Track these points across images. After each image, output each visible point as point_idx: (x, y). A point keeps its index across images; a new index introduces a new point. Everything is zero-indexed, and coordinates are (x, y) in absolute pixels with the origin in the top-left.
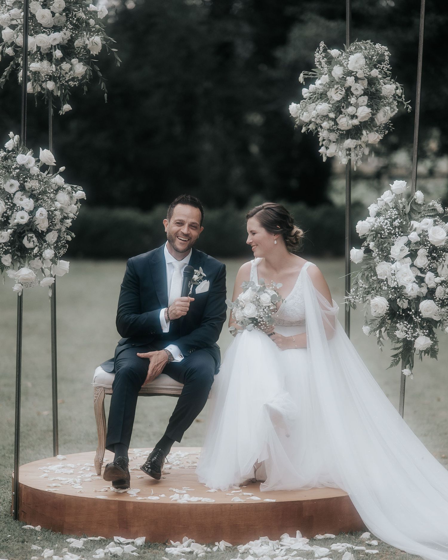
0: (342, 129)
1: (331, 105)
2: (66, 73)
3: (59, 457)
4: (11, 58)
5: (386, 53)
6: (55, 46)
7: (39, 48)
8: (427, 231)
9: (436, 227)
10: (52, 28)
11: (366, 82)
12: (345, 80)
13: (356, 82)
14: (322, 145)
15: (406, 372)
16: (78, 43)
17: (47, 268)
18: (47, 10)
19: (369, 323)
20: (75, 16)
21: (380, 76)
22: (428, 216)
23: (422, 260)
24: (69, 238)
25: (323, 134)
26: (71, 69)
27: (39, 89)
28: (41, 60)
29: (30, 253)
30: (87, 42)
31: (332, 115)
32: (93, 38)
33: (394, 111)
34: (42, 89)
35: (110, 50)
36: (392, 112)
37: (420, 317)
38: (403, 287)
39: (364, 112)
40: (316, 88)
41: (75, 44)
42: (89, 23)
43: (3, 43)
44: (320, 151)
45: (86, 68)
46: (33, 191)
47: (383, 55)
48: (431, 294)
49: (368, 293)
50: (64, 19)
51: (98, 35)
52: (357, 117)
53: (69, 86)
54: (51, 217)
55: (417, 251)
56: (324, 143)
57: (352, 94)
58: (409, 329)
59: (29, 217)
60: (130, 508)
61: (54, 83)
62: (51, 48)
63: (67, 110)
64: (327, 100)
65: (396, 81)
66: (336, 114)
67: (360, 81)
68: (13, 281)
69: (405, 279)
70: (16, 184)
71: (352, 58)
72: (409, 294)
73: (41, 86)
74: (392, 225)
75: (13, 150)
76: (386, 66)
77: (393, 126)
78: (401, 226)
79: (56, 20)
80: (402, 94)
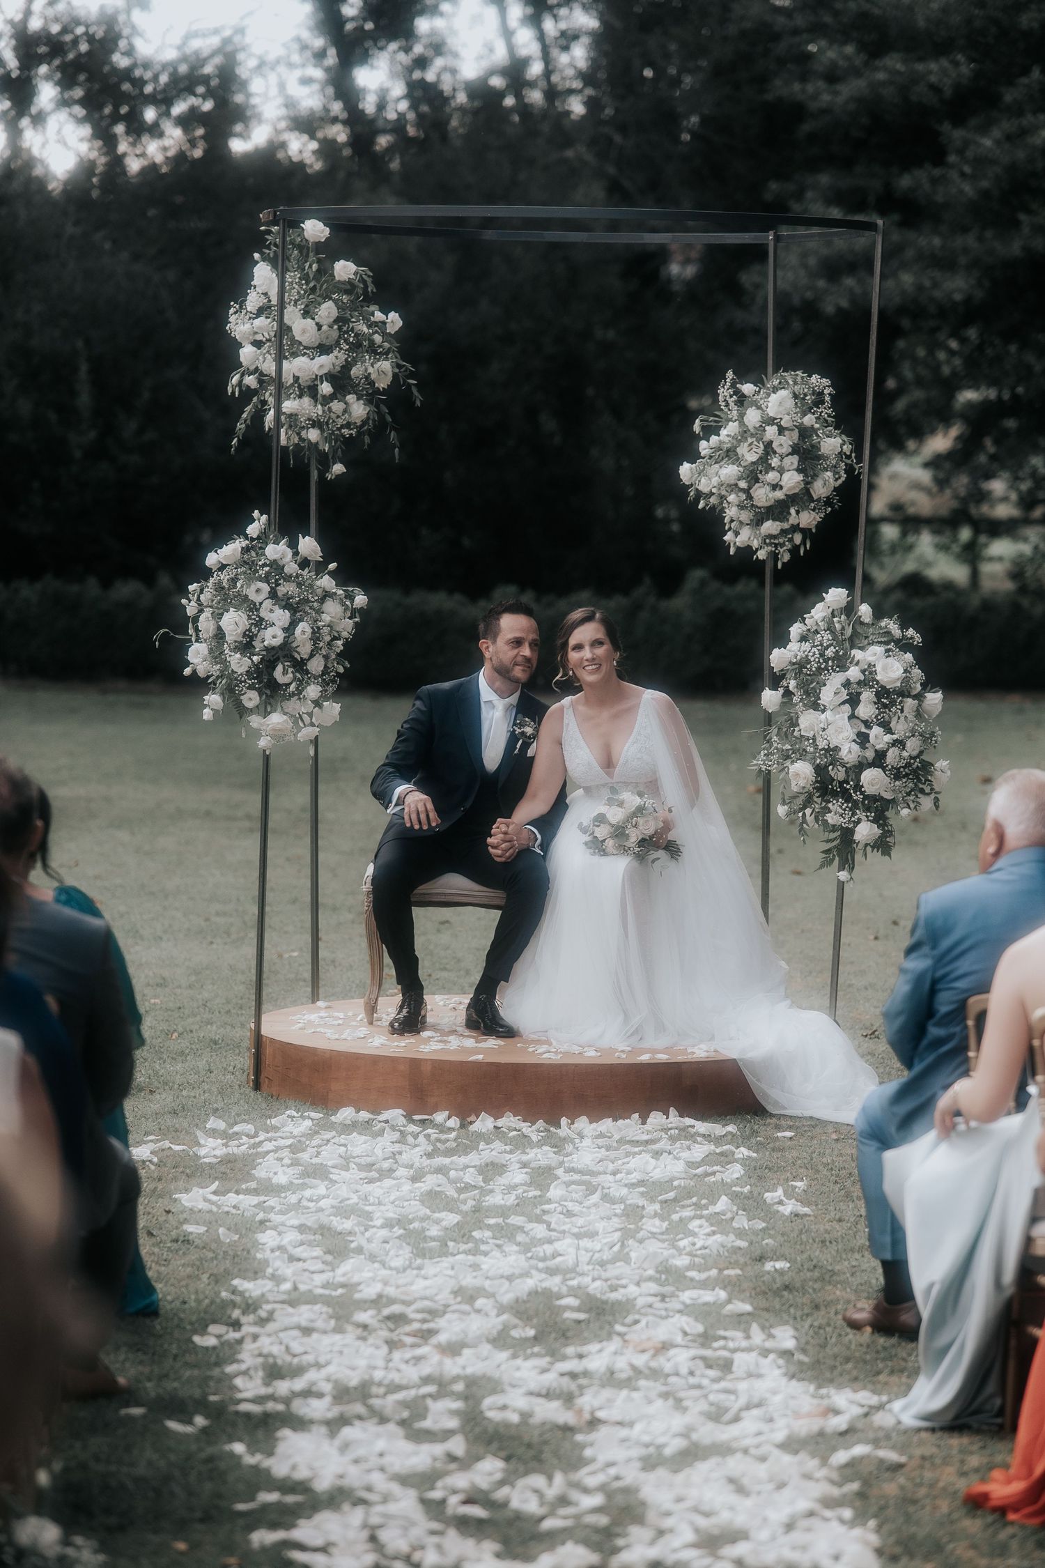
0: (759, 505)
1: (741, 469)
2: (338, 417)
3: (320, 1004)
4: (255, 392)
5: (826, 391)
6: (321, 376)
7: (296, 379)
8: (874, 666)
9: (890, 660)
10: (317, 347)
11: (796, 434)
12: (764, 431)
13: (780, 434)
14: (730, 529)
15: (843, 875)
16: (356, 371)
17: (307, 713)
18: (309, 320)
19: (787, 801)
20: (352, 330)
21: (817, 426)
22: (878, 642)
23: (866, 709)
24: (341, 670)
25: (731, 513)
26: (345, 411)
27: (296, 440)
28: (300, 396)
29: (286, 690)
30: (370, 370)
31: (743, 484)
32: (380, 363)
33: (840, 478)
34: (301, 439)
35: (404, 381)
36: (836, 480)
37: (862, 793)
38: (837, 749)
39: (792, 480)
40: (720, 441)
41: (352, 372)
42: (373, 341)
43: (242, 369)
44: (725, 538)
45: (368, 409)
46: (289, 599)
47: (821, 393)
48: (879, 760)
49: (788, 757)
50: (335, 334)
51: (387, 359)
52: (781, 488)
53: (343, 436)
54: (316, 636)
55: (859, 694)
56: (733, 525)
57: (775, 452)
58: (845, 810)
59: (284, 635)
60: (427, 1069)
61: (319, 432)
62: (316, 379)
63: (339, 472)
64: (737, 460)
65: (841, 433)
66: (749, 482)
67: (787, 433)
68: (257, 734)
69: (841, 737)
70: (265, 588)
71: (774, 398)
72: (846, 759)
73: (298, 434)
74: (822, 655)
75: (259, 538)
76: (826, 411)
77: (839, 501)
78: (836, 657)
79: (323, 336)
80: (851, 452)
